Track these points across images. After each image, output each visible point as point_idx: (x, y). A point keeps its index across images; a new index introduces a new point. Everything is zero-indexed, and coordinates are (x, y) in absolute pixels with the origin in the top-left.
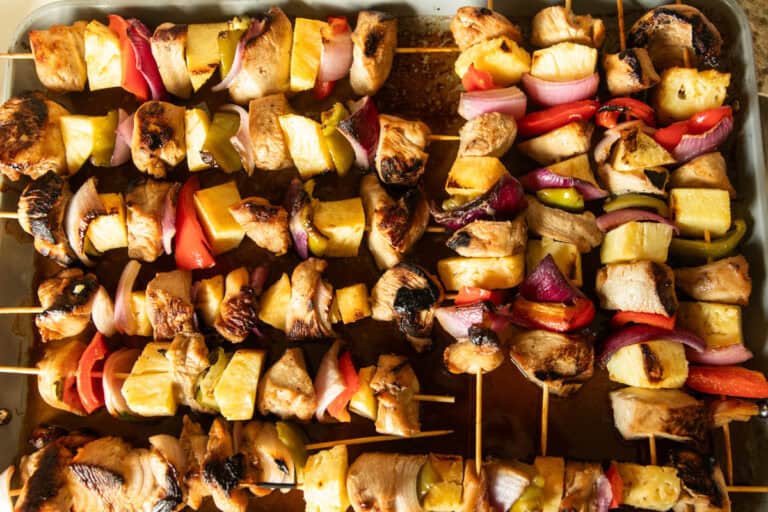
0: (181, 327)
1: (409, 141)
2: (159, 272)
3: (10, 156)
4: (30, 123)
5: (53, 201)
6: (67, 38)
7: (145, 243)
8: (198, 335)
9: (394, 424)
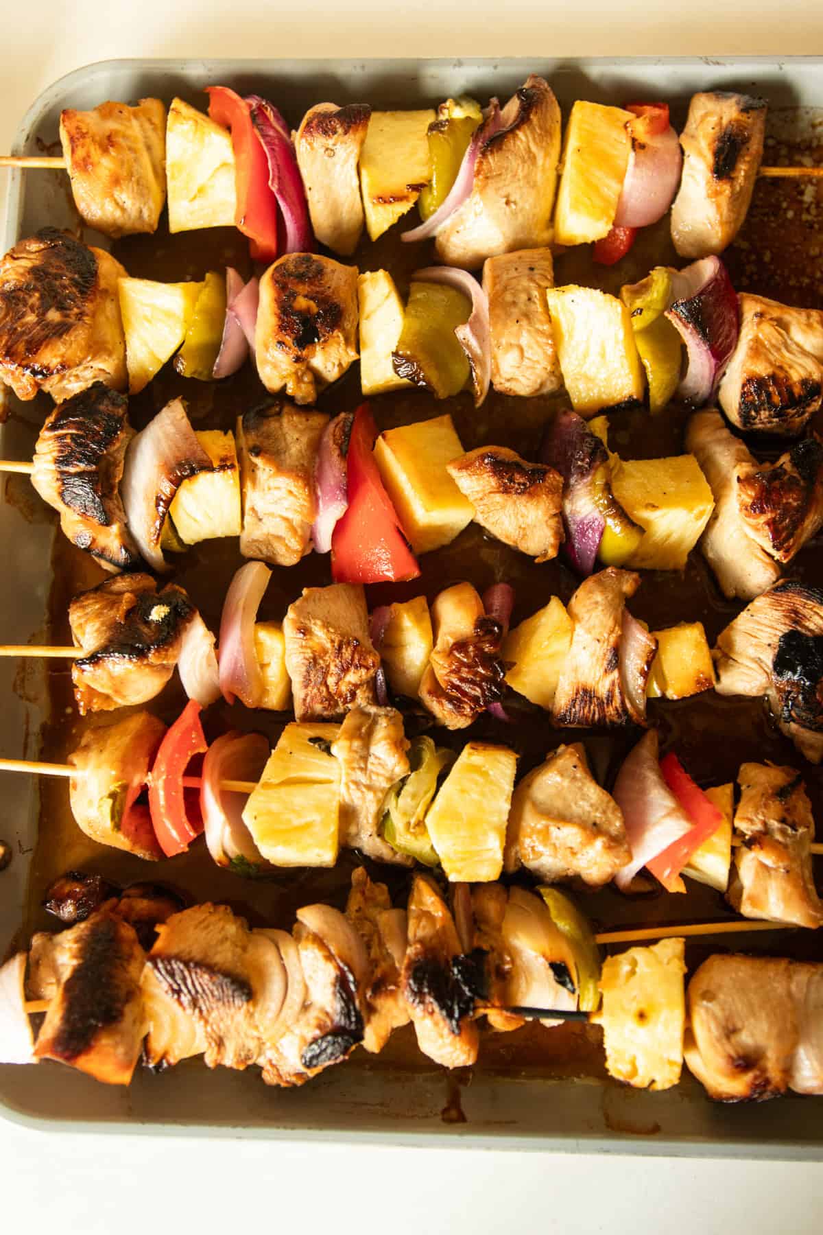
0: (353, 695)
1: (798, 345)
2: (308, 586)
3: (29, 350)
4: (65, 287)
5: (108, 440)
6: (131, 127)
7: (281, 529)
8: (391, 711)
9: (786, 900)
